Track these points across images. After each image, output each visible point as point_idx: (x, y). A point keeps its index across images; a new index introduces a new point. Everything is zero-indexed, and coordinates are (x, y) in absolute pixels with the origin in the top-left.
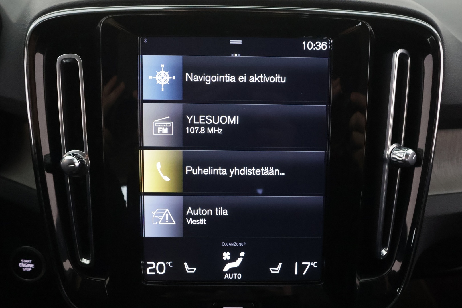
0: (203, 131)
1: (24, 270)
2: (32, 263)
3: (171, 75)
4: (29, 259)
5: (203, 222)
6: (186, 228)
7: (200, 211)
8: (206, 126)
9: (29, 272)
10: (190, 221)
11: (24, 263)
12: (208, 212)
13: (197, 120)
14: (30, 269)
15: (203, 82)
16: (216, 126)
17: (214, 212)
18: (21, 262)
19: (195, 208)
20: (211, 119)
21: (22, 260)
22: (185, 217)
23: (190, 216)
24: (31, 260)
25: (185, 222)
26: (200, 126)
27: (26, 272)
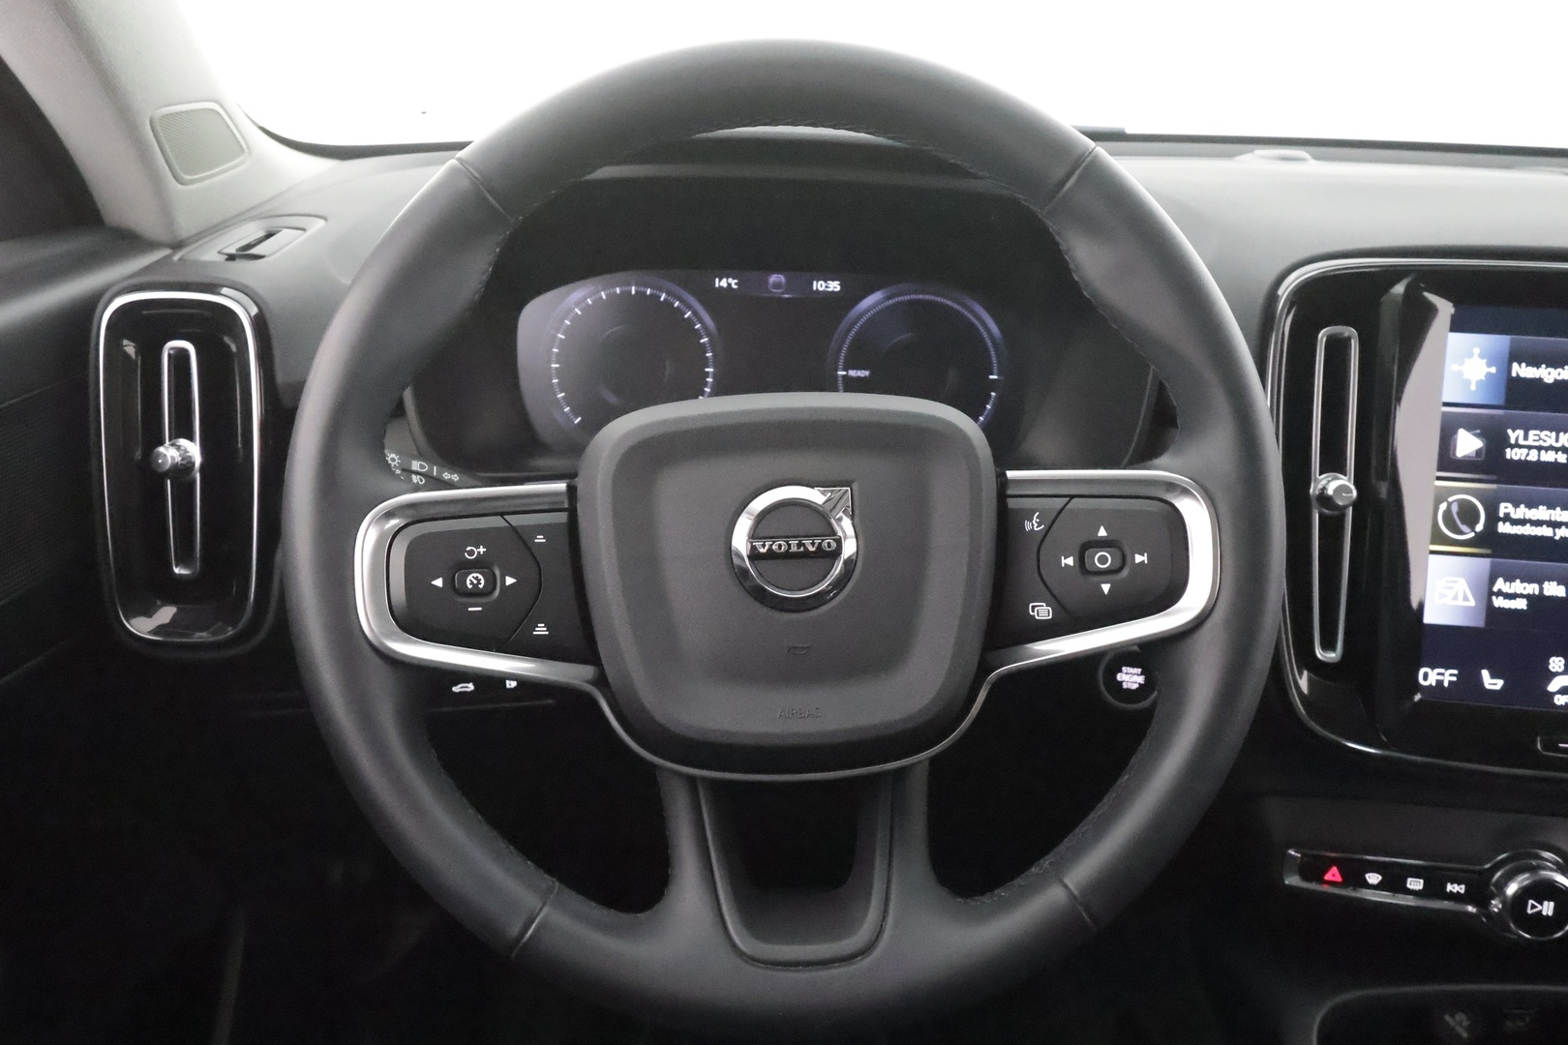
0: (1533, 456)
1: (1125, 686)
2: (1141, 674)
3: (1489, 365)
4: (1137, 667)
5: (1521, 604)
6: (1492, 612)
7: (1518, 587)
8: (1539, 448)
9: (1133, 690)
10: (1499, 602)
11: (1127, 673)
12: (1532, 589)
13: (1526, 438)
14: (1135, 686)
15: (1540, 380)
16: (1557, 450)
17: (1541, 589)
18: (1121, 671)
19: (1510, 579)
20: (1548, 438)
21: (1124, 669)
22: (1491, 593)
23: (1500, 593)
24: (1140, 670)
25: (1490, 602)
26: (1530, 447)
27: (1128, 690)
